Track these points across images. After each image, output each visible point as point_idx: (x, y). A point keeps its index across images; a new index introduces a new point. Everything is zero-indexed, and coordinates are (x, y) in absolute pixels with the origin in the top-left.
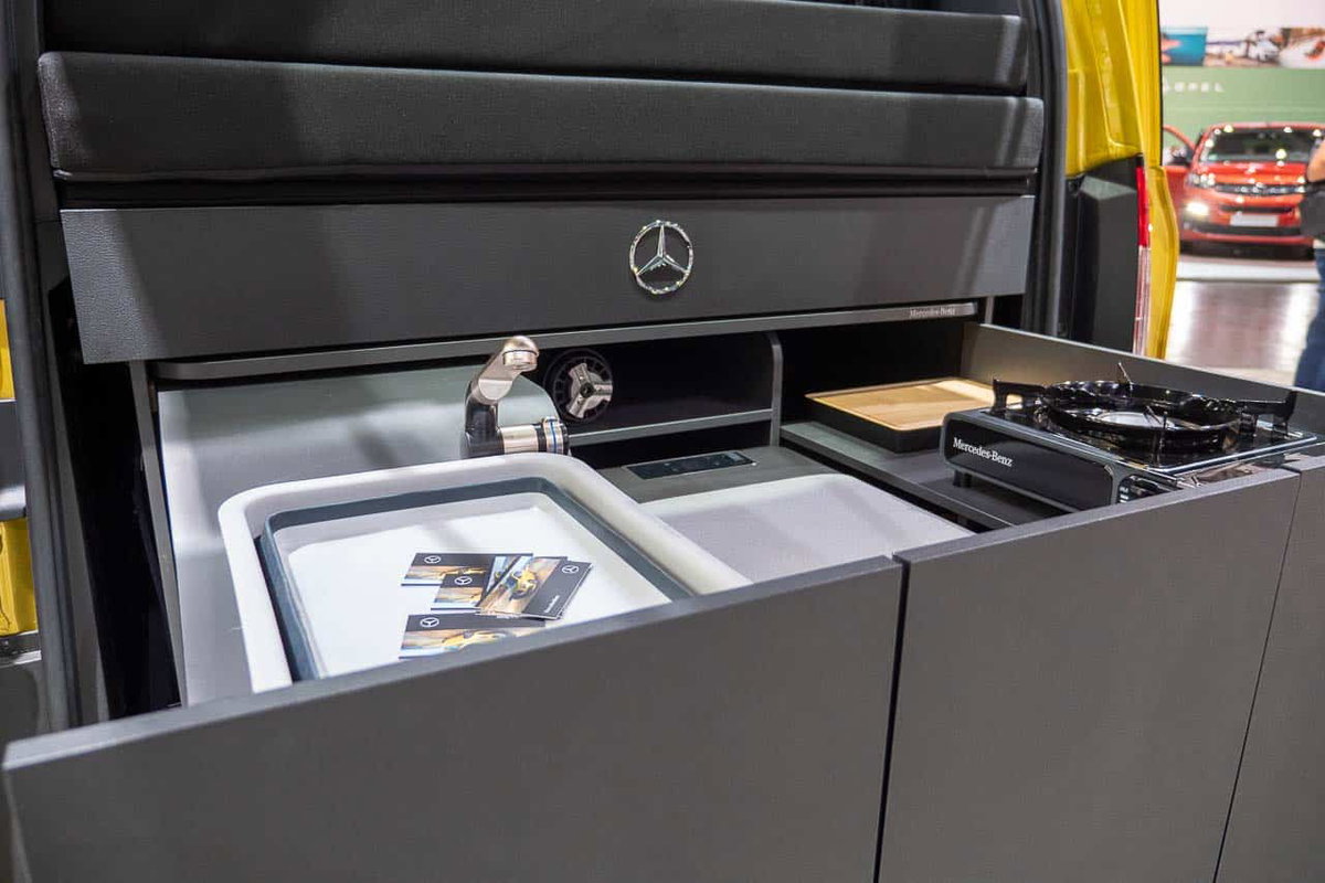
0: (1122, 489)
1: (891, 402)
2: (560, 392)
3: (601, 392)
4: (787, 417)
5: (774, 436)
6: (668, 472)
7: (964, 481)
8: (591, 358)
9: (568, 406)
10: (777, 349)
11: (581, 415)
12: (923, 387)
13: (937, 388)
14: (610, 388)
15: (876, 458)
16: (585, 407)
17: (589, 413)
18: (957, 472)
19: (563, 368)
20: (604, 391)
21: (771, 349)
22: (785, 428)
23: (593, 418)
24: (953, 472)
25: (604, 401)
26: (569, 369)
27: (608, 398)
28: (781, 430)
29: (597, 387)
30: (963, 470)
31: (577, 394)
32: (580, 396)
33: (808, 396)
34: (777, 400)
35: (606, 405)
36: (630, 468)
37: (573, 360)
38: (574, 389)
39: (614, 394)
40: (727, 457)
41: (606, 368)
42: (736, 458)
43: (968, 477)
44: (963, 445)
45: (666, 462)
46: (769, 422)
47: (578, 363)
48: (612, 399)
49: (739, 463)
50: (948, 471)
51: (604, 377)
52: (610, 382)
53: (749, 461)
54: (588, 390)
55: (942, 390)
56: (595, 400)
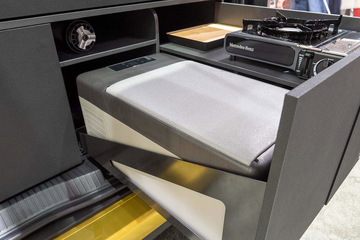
0: (300, 55)
1: (198, 33)
2: (73, 39)
3: (91, 38)
4: (162, 42)
5: (157, 49)
6: (125, 67)
7: (234, 59)
8: (85, 24)
9: (78, 45)
10: (155, 15)
11: (84, 48)
12: (204, 27)
13: (209, 27)
14: (95, 36)
15: (199, 54)
16: (86, 45)
17: (87, 47)
18: (231, 55)
19: (74, 29)
20: (92, 37)
21: (153, 15)
22: (161, 46)
23: (89, 49)
24: (230, 55)
25: (93, 41)
26: (76, 29)
27: (94, 40)
28: (160, 47)
29: (89, 36)
30: (234, 55)
31: (81, 40)
32: (83, 40)
33: (167, 33)
34: (157, 35)
35: (94, 43)
36: (109, 67)
37: (77, 25)
38: (80, 38)
39: (97, 39)
40: (145, 59)
41: (91, 28)
42: (149, 59)
43: (235, 57)
44: (233, 45)
45: (123, 63)
46: (155, 44)
47: (80, 26)
48: (96, 40)
49: (150, 61)
50: (228, 56)
51: (92, 32)
52: (94, 33)
53: (154, 60)
54: (86, 38)
55: (210, 27)
56: (89, 42)
